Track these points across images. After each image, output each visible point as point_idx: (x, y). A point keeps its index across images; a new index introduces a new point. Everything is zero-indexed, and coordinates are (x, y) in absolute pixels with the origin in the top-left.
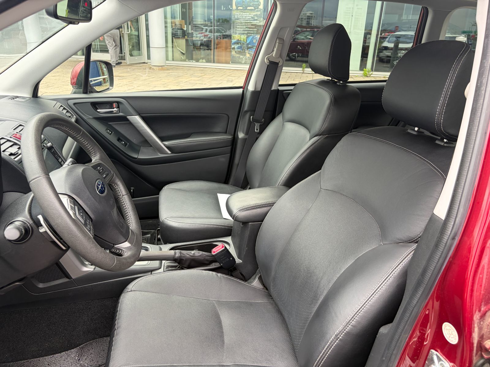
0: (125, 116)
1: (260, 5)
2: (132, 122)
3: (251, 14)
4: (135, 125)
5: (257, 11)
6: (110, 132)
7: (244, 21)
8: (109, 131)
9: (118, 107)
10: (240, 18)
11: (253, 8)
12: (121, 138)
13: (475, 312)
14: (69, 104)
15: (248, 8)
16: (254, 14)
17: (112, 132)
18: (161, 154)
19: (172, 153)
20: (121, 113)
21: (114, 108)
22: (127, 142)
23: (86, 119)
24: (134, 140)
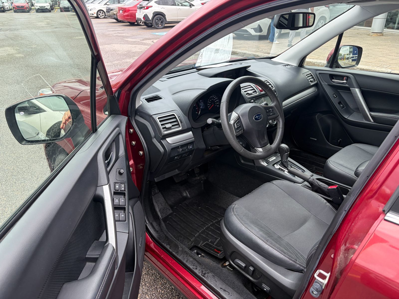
0: (349, 87)
2: (352, 92)
4: (353, 95)
6: (335, 97)
8: (335, 95)
9: (347, 80)
12: (342, 102)
13: (343, 245)
14: (316, 73)
17: (337, 97)
18: (365, 120)
19: (374, 122)
20: (348, 85)
21: (344, 80)
22: (344, 106)
23: (323, 84)
24: (351, 106)
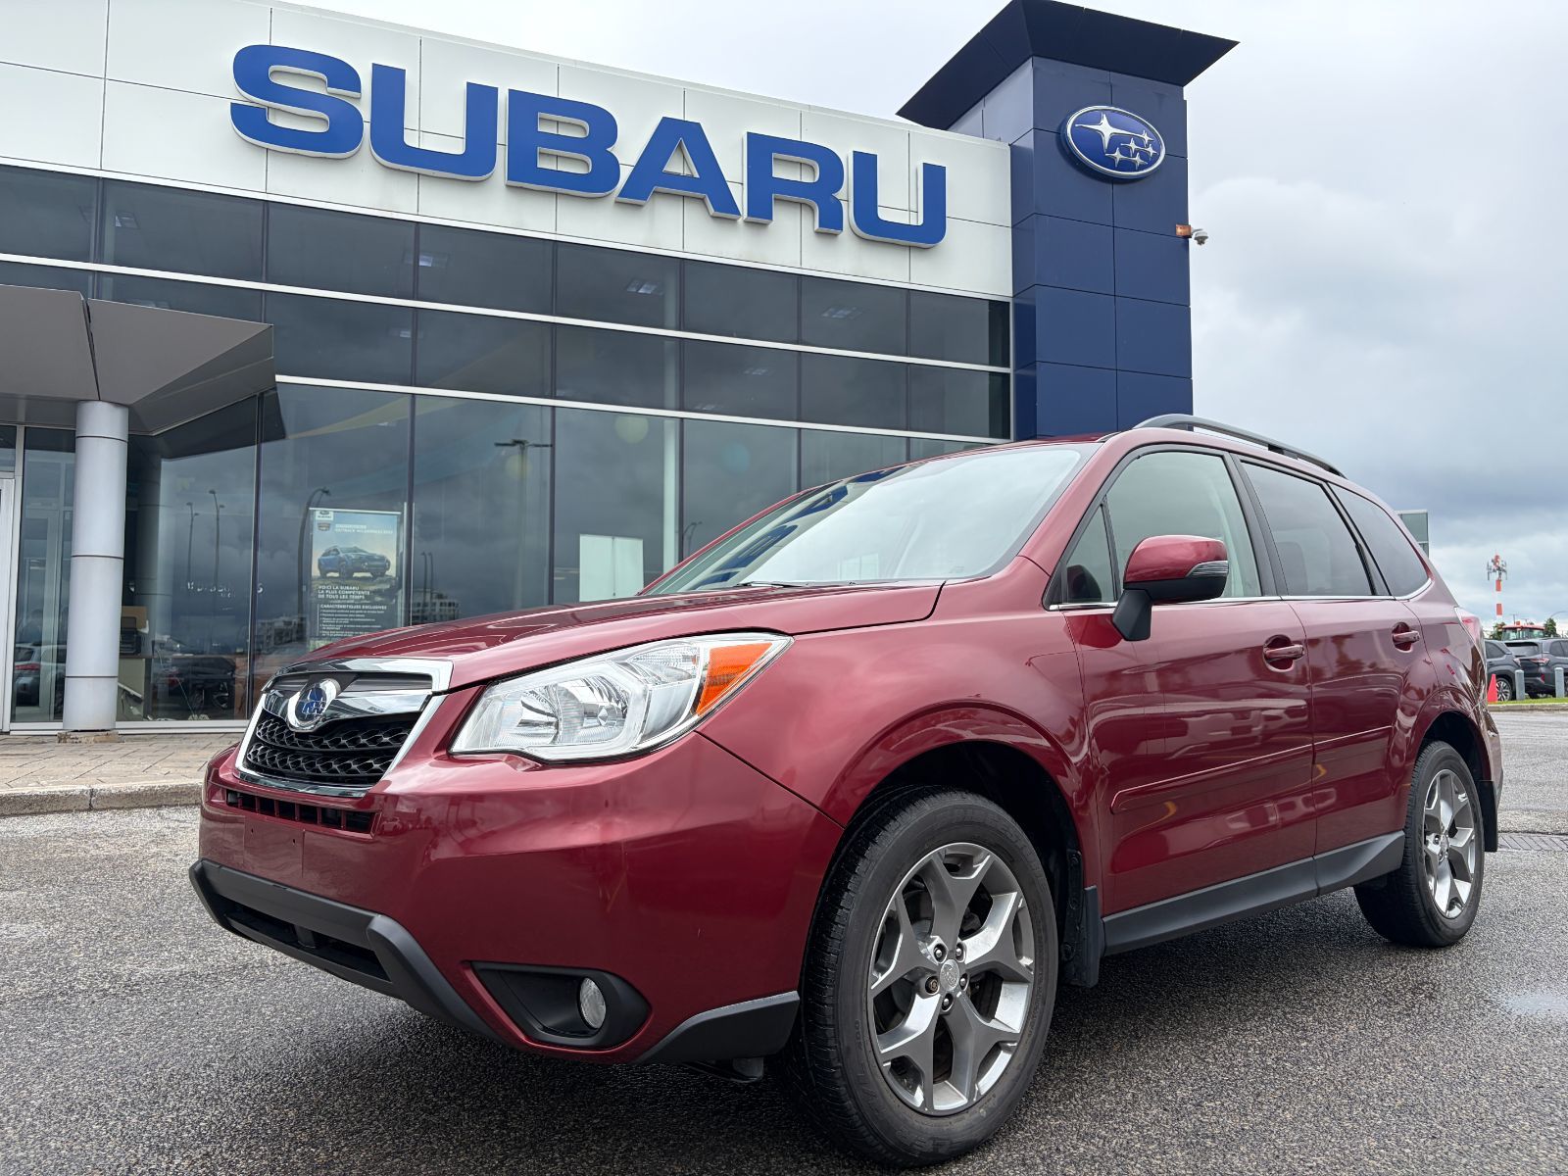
1: (388, 569)
3: (367, 588)
5: (381, 582)
7: (344, 606)
10: (333, 599)
11: (368, 575)
15: (356, 575)
16: (373, 588)
